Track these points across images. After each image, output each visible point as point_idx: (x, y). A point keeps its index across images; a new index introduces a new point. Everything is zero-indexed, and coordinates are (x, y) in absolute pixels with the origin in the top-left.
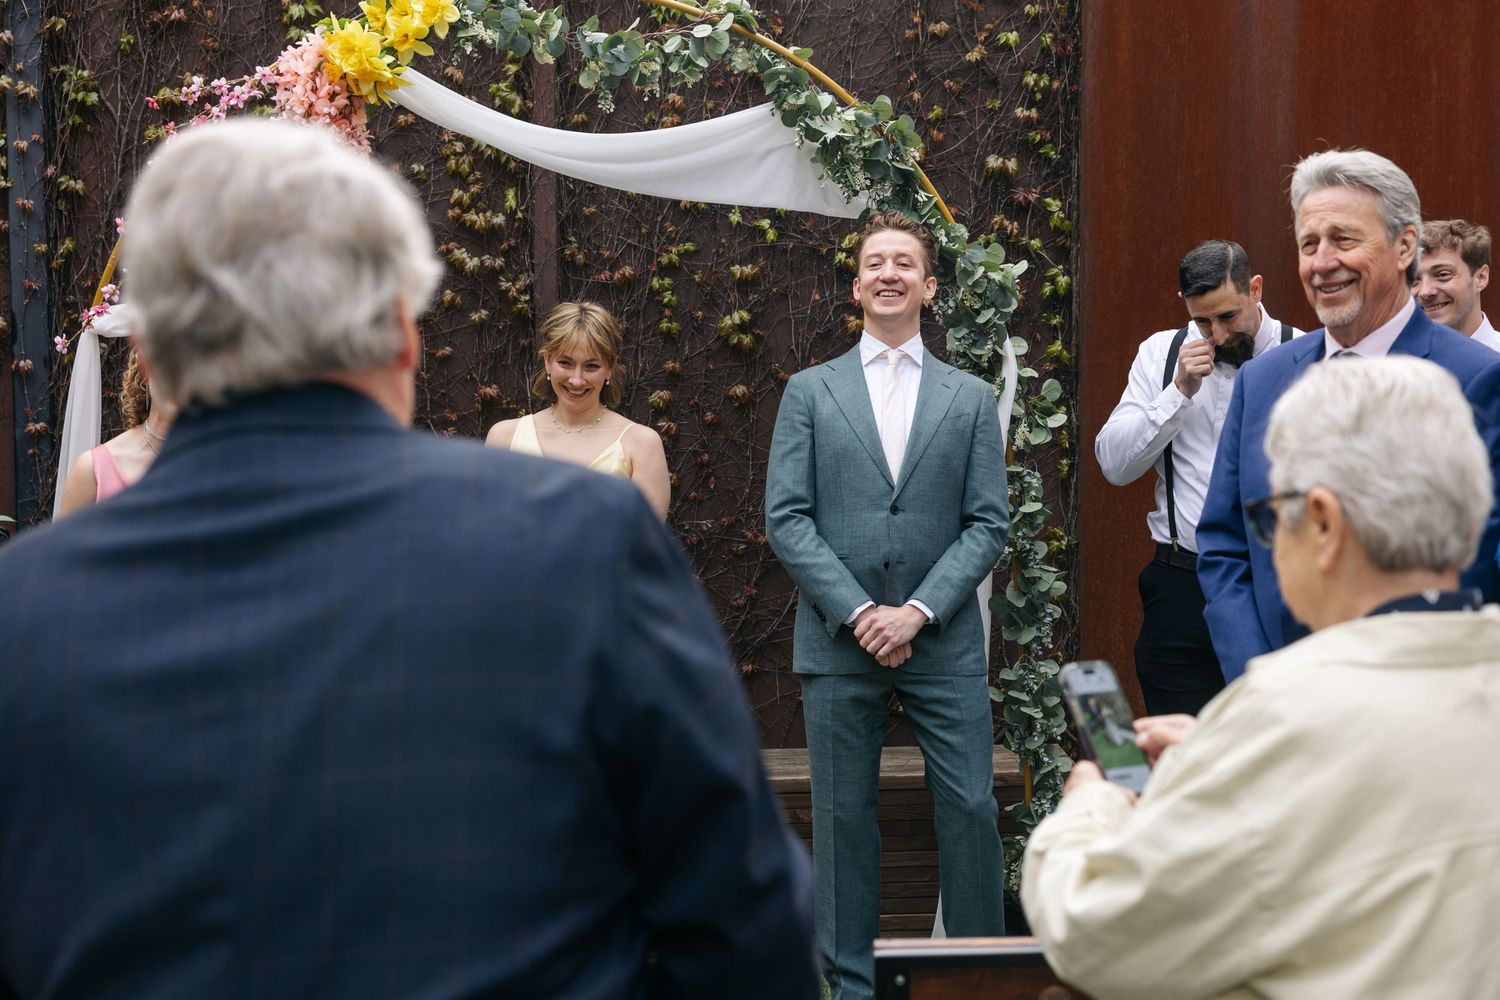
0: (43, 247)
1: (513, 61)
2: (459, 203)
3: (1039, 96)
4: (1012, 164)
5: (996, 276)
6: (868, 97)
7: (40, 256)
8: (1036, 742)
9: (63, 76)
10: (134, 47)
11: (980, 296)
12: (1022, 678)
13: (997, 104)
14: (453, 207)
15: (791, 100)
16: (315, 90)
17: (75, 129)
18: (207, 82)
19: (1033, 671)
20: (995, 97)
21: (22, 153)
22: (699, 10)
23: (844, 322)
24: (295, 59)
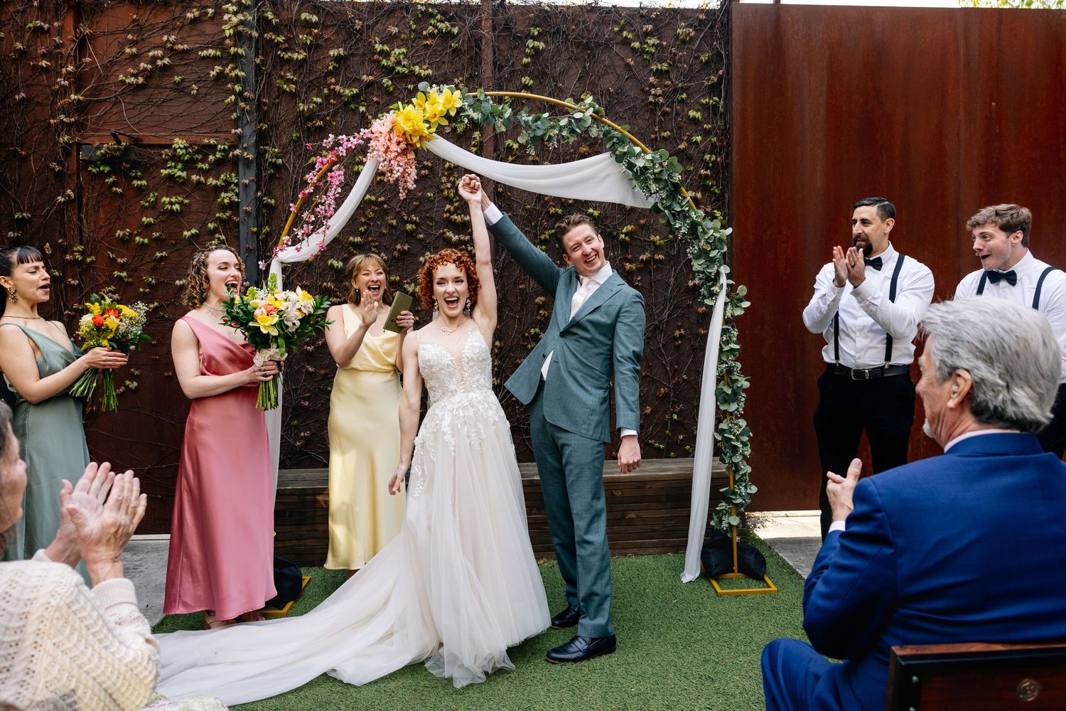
0: (255, 229)
1: (474, 146)
2: (449, 211)
3: (710, 165)
4: (699, 195)
5: (717, 235)
6: (655, 148)
7: (254, 233)
8: (738, 459)
9: (265, 151)
10: (299, 138)
11: (710, 244)
12: (731, 428)
13: (692, 168)
14: (446, 212)
15: (620, 149)
16: (390, 140)
17: (271, 176)
18: (336, 136)
19: (736, 424)
20: (691, 165)
21: (246, 186)
22: (576, 107)
23: (623, 266)
24: (380, 126)
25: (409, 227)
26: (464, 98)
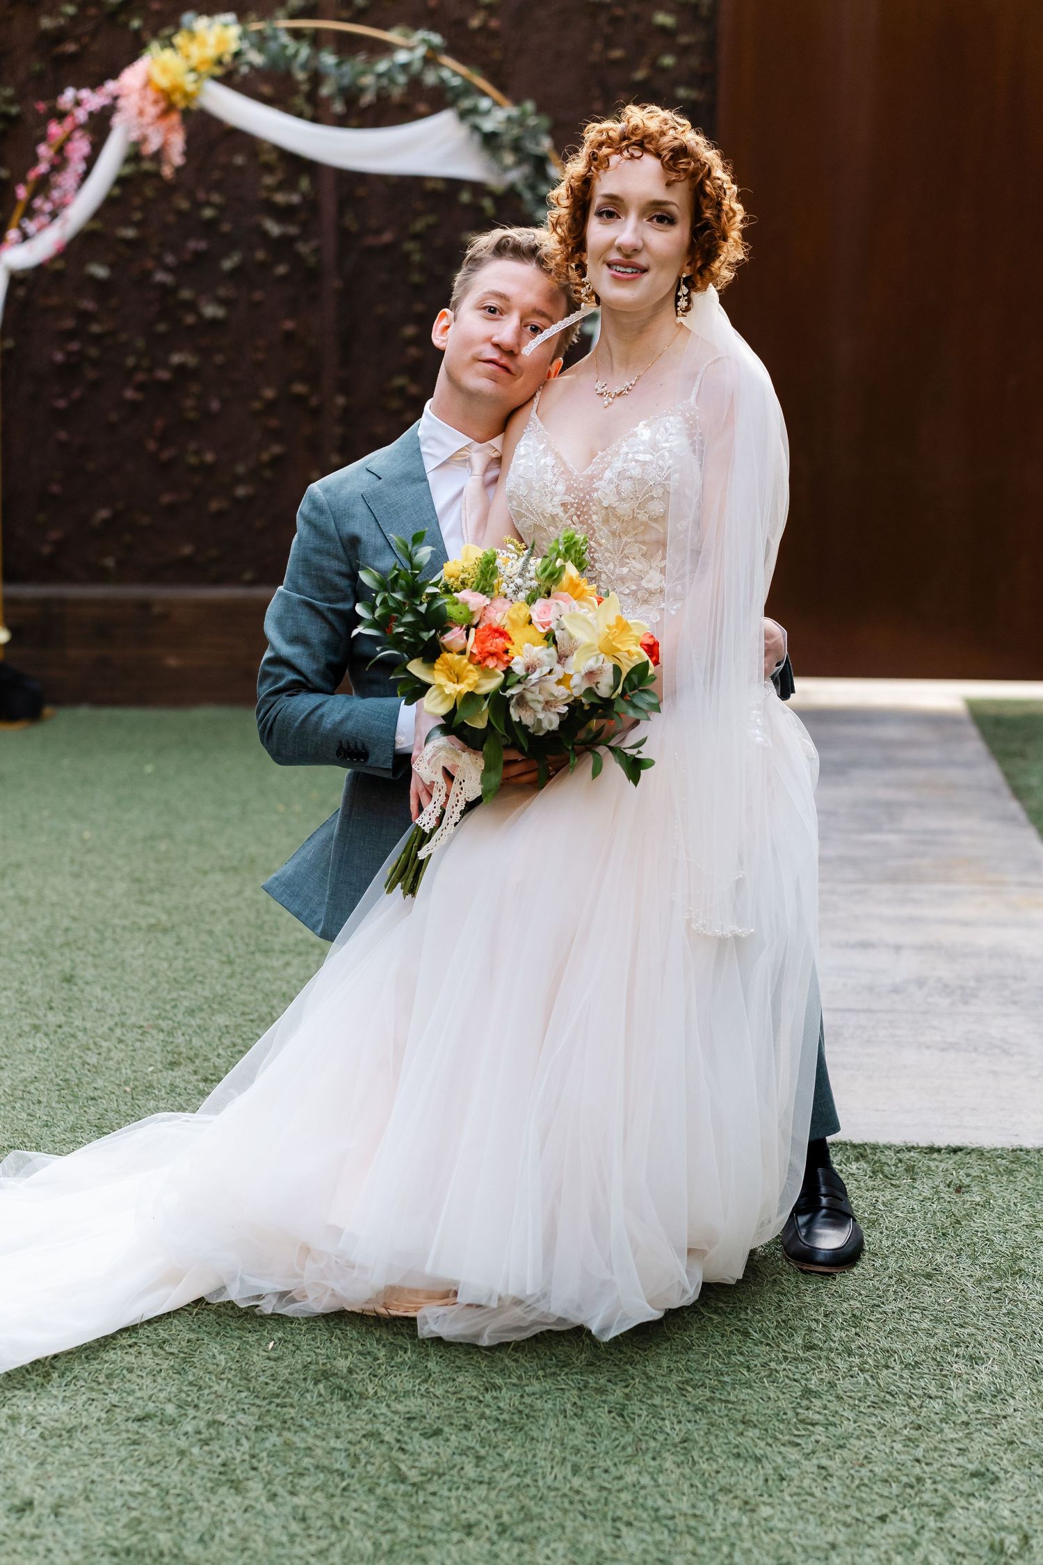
15: (464, 105)
16: (144, 98)
18: (76, 91)
22: (401, 43)
24: (132, 77)
25: (208, 213)
26: (243, 36)
